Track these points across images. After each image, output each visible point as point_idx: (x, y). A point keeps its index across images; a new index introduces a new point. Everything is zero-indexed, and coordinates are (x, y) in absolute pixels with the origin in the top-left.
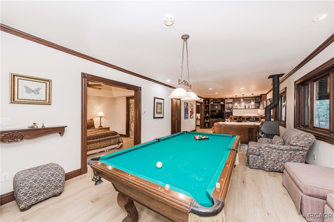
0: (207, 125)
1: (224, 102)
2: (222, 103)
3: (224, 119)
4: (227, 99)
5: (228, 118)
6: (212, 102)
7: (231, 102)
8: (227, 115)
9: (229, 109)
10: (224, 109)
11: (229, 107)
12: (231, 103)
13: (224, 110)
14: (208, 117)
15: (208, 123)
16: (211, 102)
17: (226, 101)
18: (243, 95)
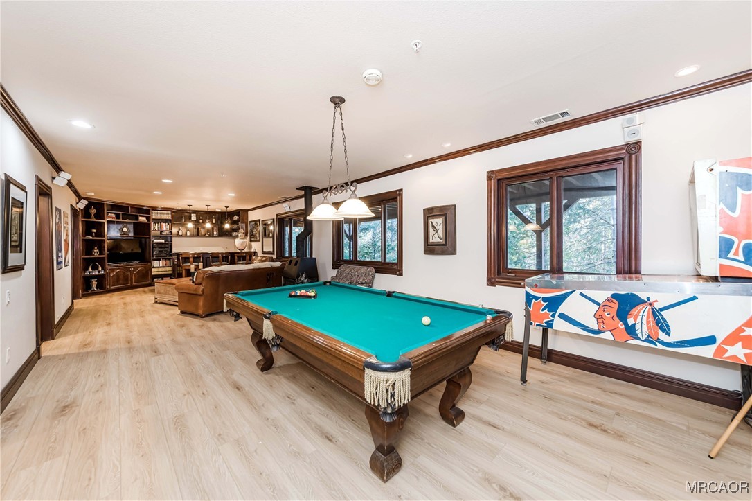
0: (94, 283)
1: (148, 218)
2: (142, 219)
3: (150, 262)
4: (155, 209)
5: (159, 260)
6: (110, 215)
7: (167, 218)
8: (156, 250)
9: (161, 236)
10: (150, 235)
11: (161, 232)
12: (166, 221)
13: (149, 238)
14: (101, 261)
15: (101, 279)
16: (108, 213)
17: (154, 215)
18: (208, 206)
